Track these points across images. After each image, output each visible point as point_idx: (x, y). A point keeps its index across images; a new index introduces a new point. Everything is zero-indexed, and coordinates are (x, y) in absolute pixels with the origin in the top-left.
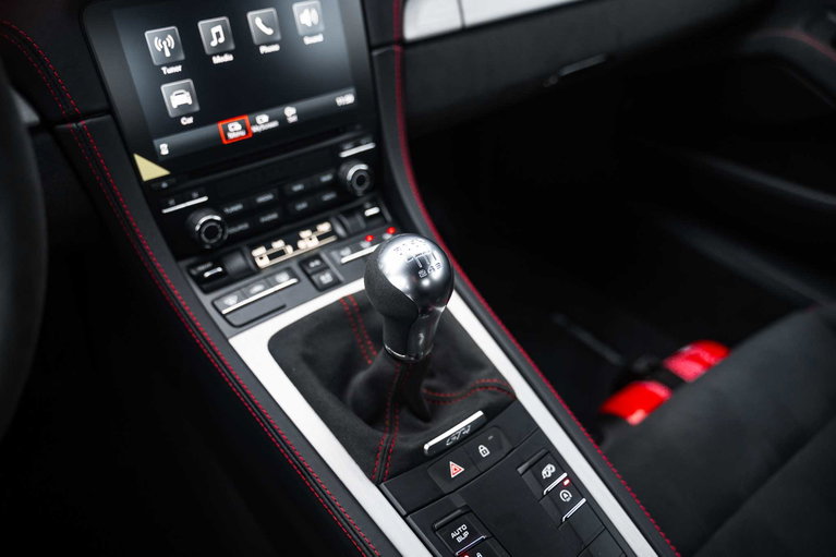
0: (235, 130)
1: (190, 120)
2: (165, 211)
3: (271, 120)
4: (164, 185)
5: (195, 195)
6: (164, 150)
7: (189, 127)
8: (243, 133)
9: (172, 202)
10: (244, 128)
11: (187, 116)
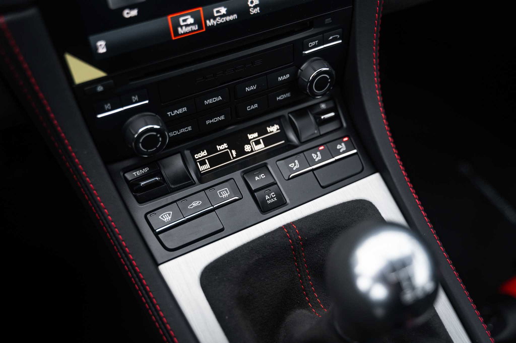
0: (187, 23)
1: (134, 13)
2: (99, 116)
3: (229, 13)
4: (100, 88)
5: (135, 98)
6: (102, 47)
7: (132, 20)
8: (195, 28)
9: (108, 106)
10: (197, 22)
11: (131, 7)
